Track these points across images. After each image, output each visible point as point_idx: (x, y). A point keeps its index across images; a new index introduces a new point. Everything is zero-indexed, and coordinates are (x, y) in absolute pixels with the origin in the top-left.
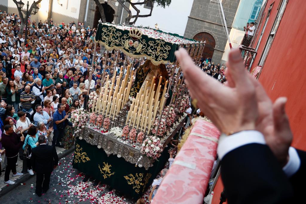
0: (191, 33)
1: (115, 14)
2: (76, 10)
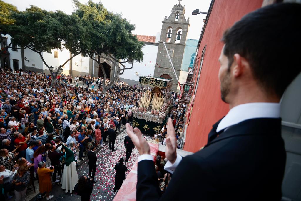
1: (111, 68)
2: (87, 68)
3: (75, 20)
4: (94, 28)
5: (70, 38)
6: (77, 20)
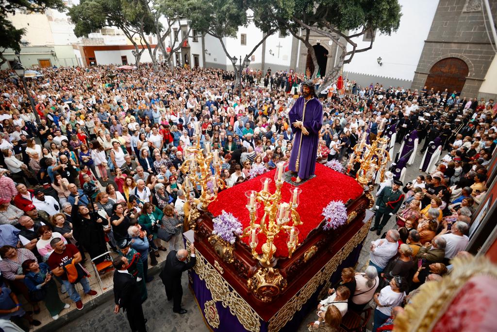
0: (429, 62)
1: (329, 54)
2: (287, 56)
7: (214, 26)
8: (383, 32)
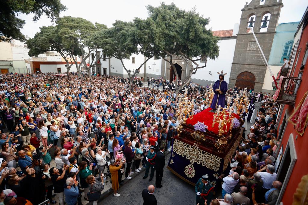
0: (236, 74)
1: (182, 69)
2: (159, 70)
3: (150, 23)
4: (167, 29)
5: (145, 41)
6: (151, 23)
7: (116, 53)
8: (211, 59)
